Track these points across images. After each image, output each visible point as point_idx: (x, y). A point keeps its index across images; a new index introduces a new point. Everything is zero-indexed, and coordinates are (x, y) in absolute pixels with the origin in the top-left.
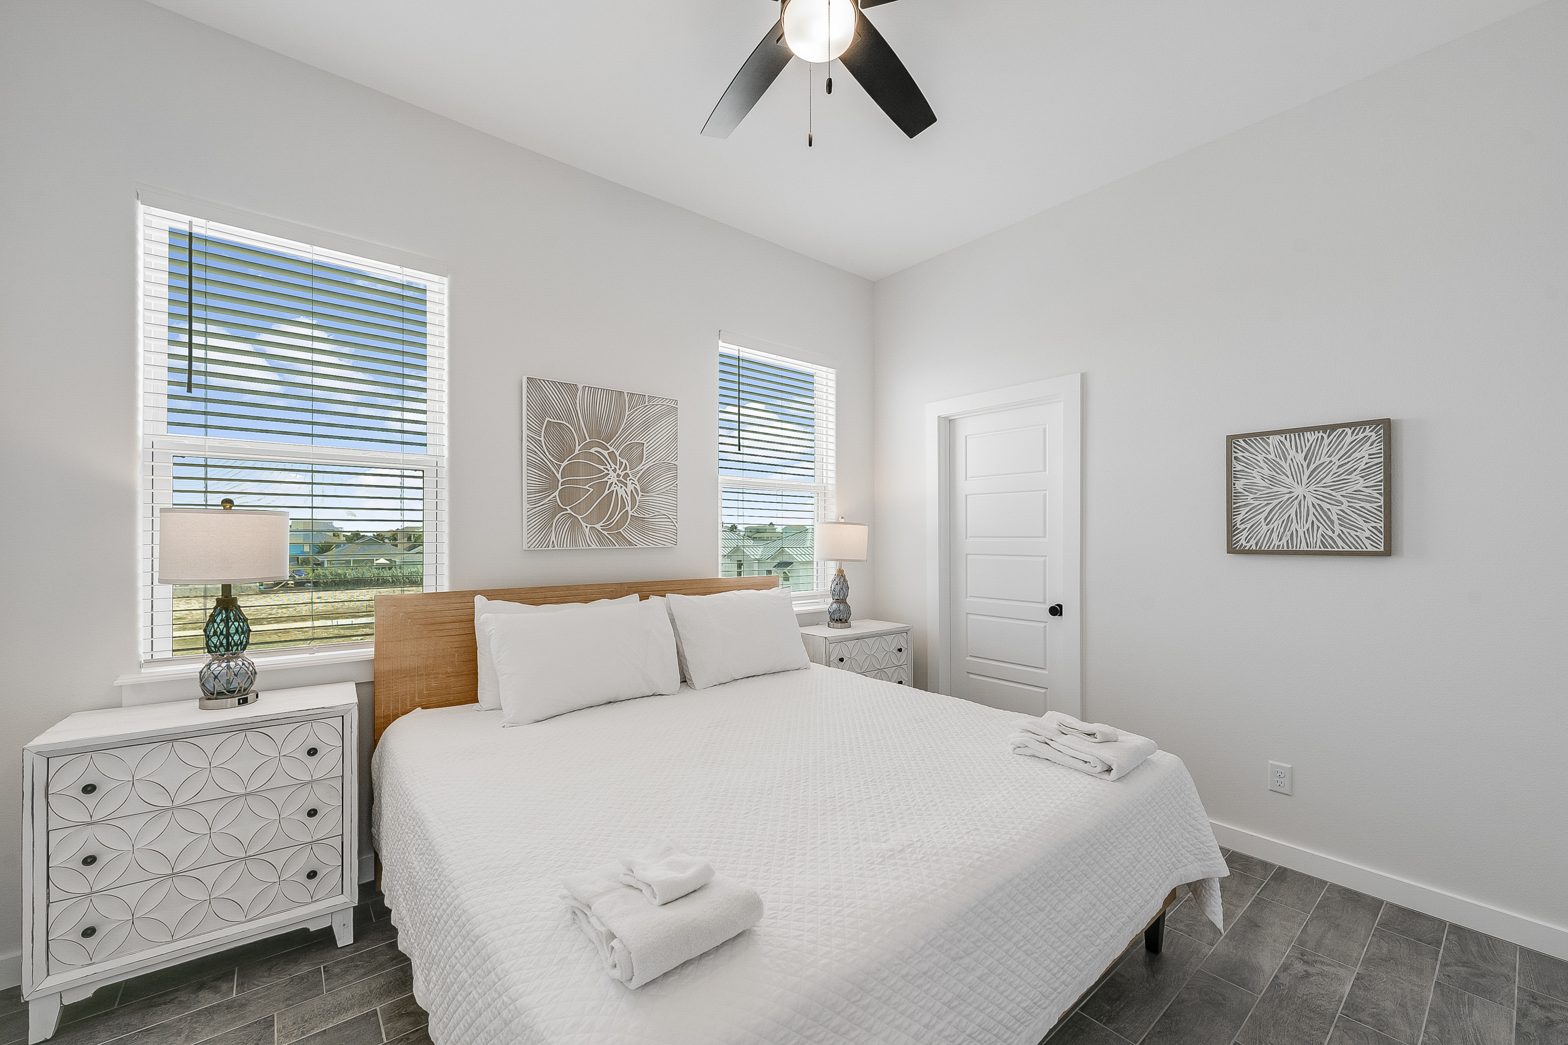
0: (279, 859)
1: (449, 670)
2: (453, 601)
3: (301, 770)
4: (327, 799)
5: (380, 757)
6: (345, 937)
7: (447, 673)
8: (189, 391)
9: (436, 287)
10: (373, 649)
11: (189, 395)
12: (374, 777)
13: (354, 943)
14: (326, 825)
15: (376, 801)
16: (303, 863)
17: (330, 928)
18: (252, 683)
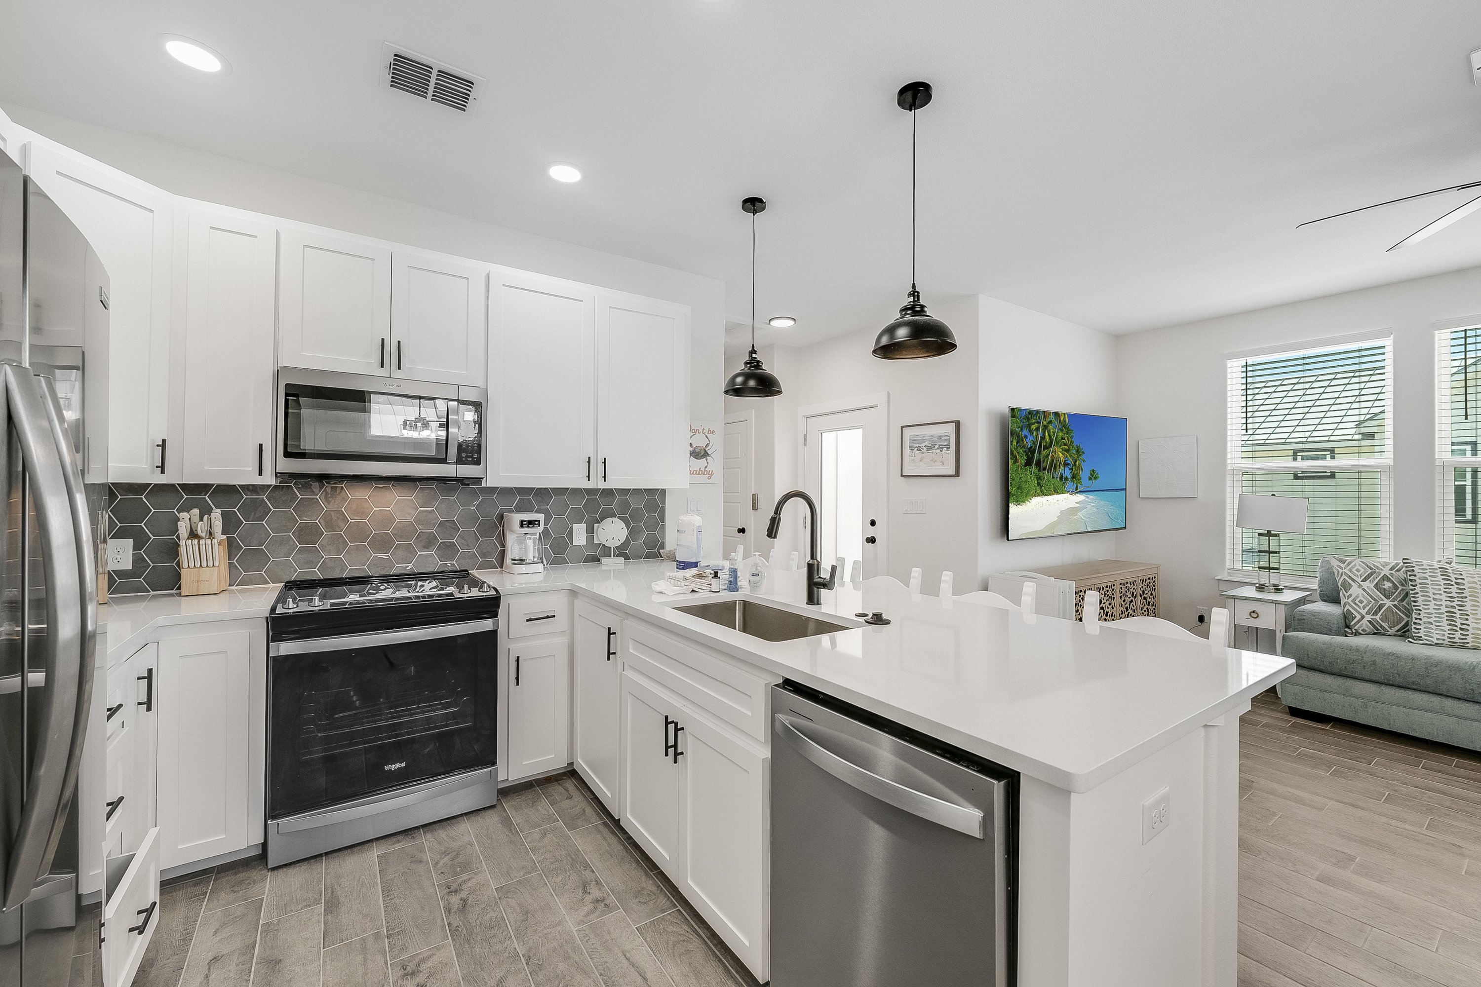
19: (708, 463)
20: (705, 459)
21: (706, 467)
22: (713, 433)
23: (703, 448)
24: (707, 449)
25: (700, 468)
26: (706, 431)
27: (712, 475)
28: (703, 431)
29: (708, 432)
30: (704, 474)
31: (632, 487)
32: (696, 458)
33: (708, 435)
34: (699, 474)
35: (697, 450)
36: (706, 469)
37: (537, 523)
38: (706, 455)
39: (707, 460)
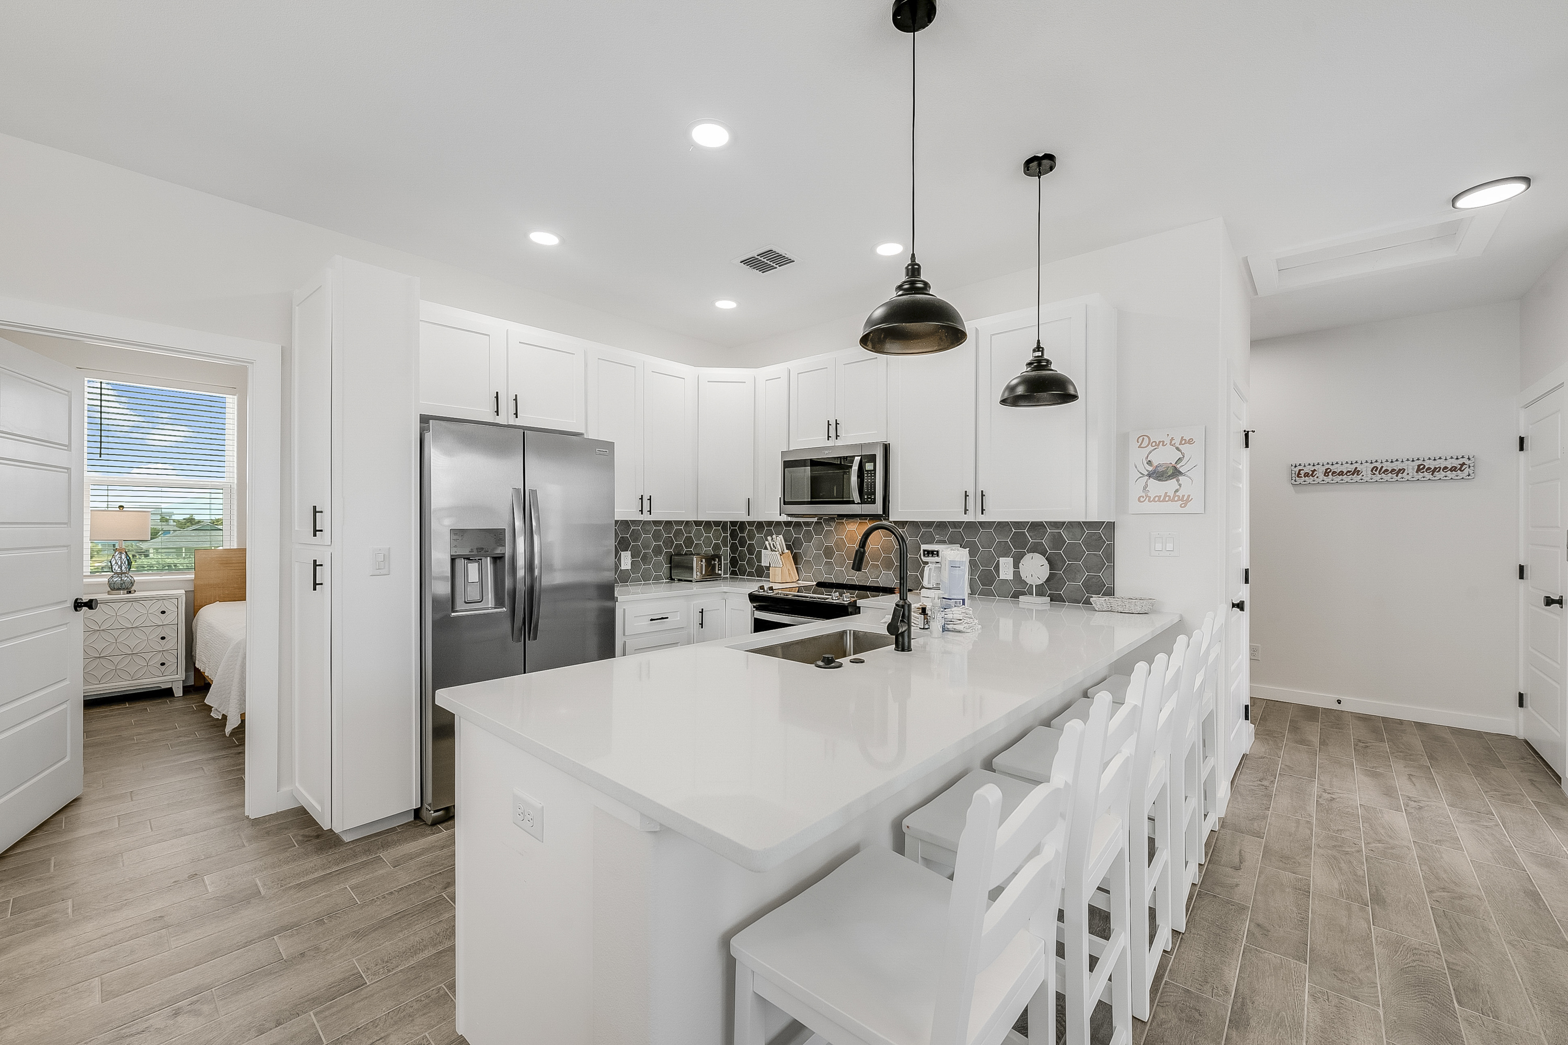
0: (147, 657)
1: (235, 586)
2: (238, 553)
3: (158, 620)
4: (170, 633)
5: (197, 621)
6: (178, 692)
7: (234, 587)
8: (100, 457)
9: (231, 401)
10: (194, 576)
11: (100, 458)
12: (194, 630)
13: (183, 696)
14: (170, 644)
15: (194, 640)
16: (159, 659)
17: (171, 688)
18: (133, 585)
19: (1180, 485)
20: (1175, 480)
21: (1177, 491)
22: (1190, 442)
23: (1171, 465)
24: (1178, 466)
25: (1166, 493)
26: (1177, 442)
27: (1188, 501)
28: (1171, 443)
29: (1181, 441)
30: (1173, 500)
31: (1067, 520)
32: (1159, 480)
33: (1179, 446)
34: (1164, 501)
35: (1160, 469)
36: (1177, 494)
37: (935, 553)
38: (1175, 473)
39: (1178, 481)
